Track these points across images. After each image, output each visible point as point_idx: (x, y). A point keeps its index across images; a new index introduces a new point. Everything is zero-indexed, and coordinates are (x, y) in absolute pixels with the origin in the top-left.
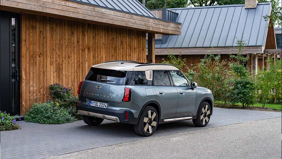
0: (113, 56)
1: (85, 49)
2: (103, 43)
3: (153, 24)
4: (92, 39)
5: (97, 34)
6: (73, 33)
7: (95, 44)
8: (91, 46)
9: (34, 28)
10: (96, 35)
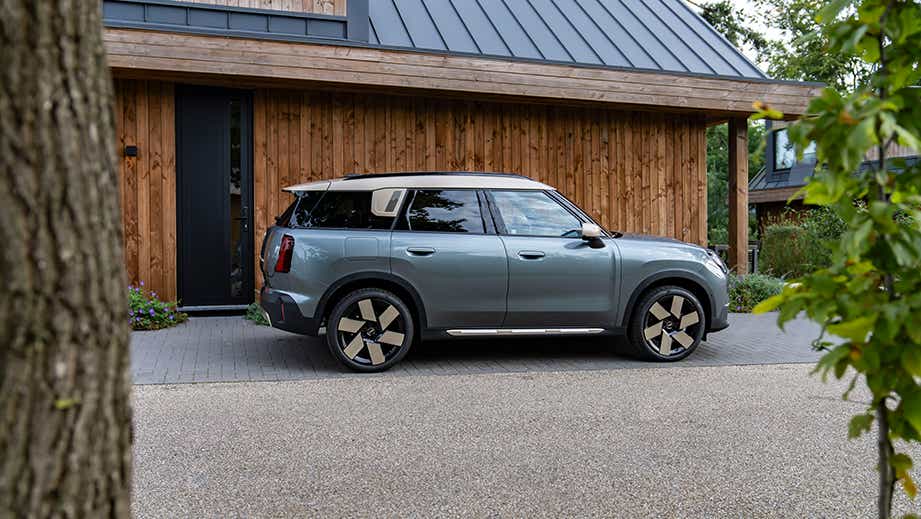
0: (568, 176)
1: (464, 160)
2: (530, 146)
3: (690, 90)
4: (491, 136)
5: (507, 125)
6: (421, 127)
7: (503, 148)
8: (487, 153)
9: (292, 117)
10: (504, 128)
